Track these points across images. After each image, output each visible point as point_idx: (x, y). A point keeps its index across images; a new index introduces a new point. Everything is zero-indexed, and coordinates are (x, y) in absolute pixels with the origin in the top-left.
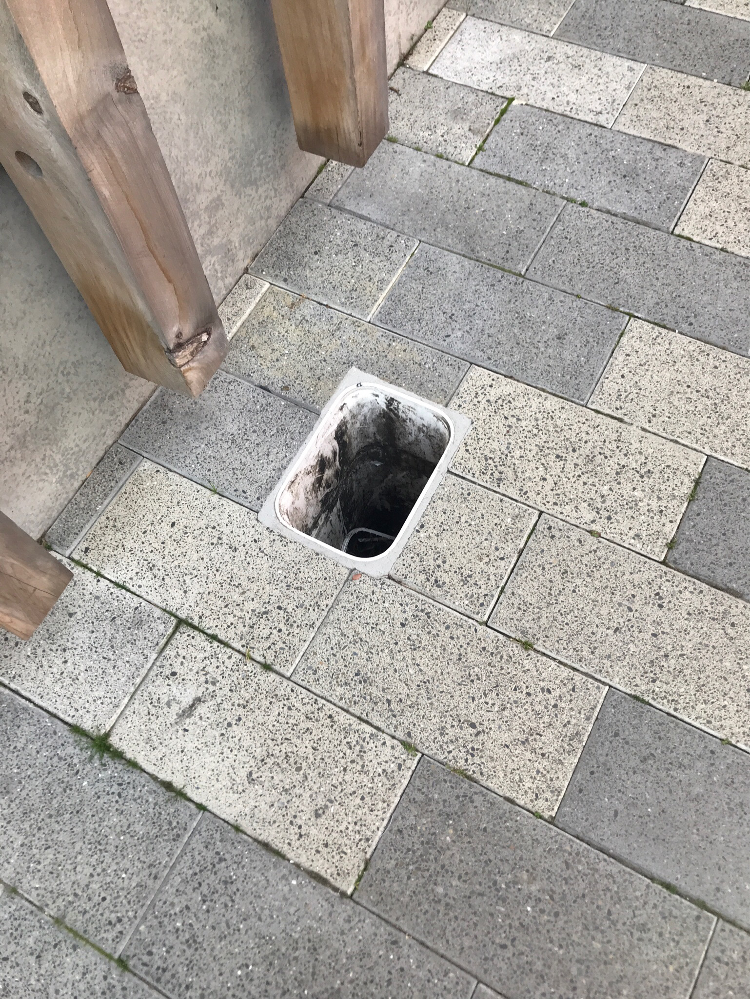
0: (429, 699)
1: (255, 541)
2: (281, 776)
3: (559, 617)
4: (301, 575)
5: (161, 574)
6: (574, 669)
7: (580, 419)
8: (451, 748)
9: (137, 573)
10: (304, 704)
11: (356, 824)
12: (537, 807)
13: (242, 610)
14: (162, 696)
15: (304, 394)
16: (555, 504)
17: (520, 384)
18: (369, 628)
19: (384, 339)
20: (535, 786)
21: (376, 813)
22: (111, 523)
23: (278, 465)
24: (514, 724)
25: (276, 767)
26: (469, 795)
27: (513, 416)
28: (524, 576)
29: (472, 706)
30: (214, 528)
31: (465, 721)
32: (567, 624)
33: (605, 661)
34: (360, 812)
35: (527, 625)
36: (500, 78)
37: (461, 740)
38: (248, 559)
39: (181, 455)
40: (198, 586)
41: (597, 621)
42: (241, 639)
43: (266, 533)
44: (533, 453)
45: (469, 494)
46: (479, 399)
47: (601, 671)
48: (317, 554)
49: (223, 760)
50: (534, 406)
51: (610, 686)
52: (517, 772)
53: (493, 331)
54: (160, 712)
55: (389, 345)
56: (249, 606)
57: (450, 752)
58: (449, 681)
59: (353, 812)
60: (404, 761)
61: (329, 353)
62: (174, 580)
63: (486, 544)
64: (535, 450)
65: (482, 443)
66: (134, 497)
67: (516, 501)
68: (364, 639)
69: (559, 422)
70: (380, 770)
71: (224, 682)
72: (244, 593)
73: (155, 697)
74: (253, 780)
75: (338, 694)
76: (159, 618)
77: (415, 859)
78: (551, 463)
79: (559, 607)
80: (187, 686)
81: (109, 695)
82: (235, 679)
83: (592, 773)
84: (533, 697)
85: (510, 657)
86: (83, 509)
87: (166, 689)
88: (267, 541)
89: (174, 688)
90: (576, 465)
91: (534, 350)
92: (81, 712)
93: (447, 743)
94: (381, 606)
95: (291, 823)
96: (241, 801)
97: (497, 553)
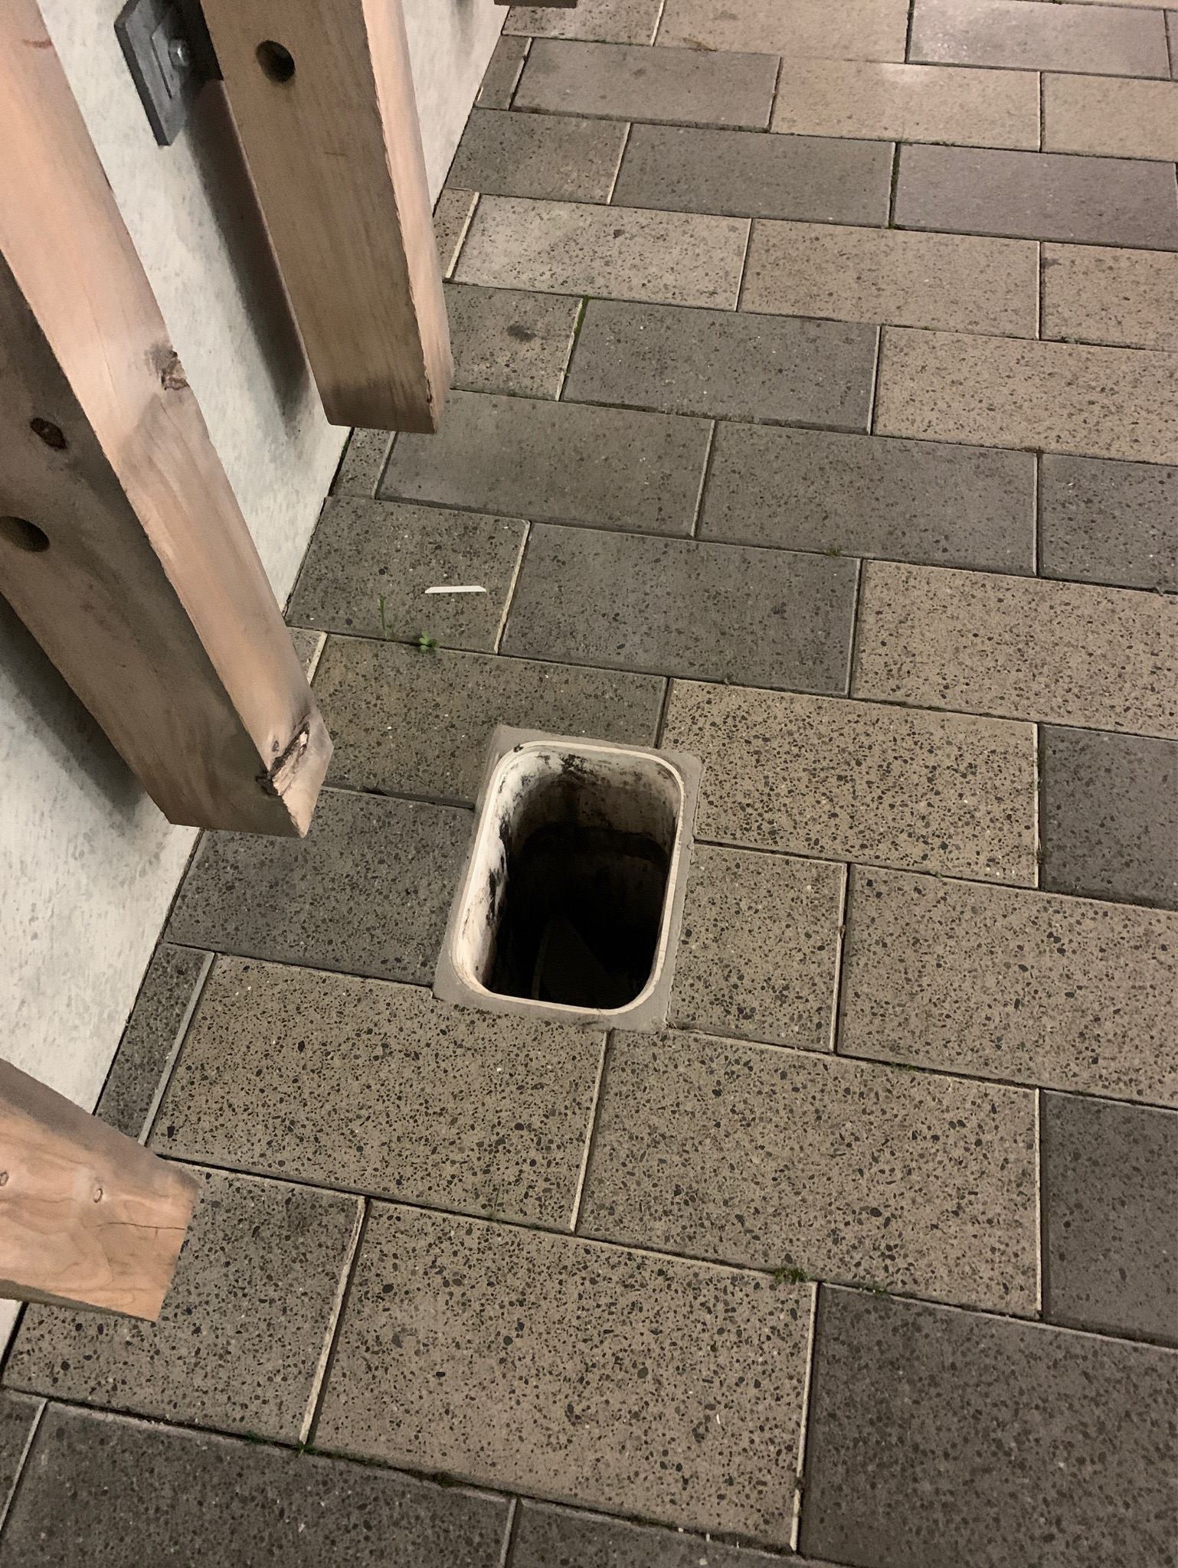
0: (798, 1194)
1: (444, 1032)
2: (619, 1395)
3: (934, 1009)
4: (534, 1064)
5: (308, 1132)
6: (982, 1079)
7: (850, 717)
8: (857, 1257)
9: (269, 1143)
10: (613, 1267)
11: (762, 1429)
12: (1012, 1304)
13: (461, 1150)
14: (381, 1332)
15: (439, 784)
16: (863, 846)
17: (748, 689)
18: (667, 1113)
19: (529, 673)
20: (997, 1273)
21: (786, 1399)
22: (198, 1075)
23: (436, 903)
24: (932, 1189)
25: (606, 1383)
26: (911, 1321)
27: (756, 737)
28: (862, 963)
29: (863, 1182)
30: (370, 1032)
31: (862, 1209)
32: (948, 1016)
33: (1019, 1054)
34: (761, 1407)
35: (894, 1036)
36: (559, 270)
37: (867, 1241)
38: (443, 1065)
39: (274, 933)
40: (377, 1133)
41: (987, 1000)
42: (477, 1196)
43: (456, 1014)
44: (805, 781)
45: (738, 866)
46: (700, 725)
47: (1019, 1070)
48: (548, 1024)
49: (518, 1403)
50: (780, 715)
51: (1041, 1088)
52: (964, 1260)
53: (680, 625)
54: (388, 1359)
55: (541, 680)
56: (471, 1139)
57: (858, 1264)
58: (816, 1158)
59: (752, 1411)
60: (797, 1302)
61: (455, 714)
62: (335, 1136)
63: (789, 933)
64: (805, 776)
65: (727, 786)
66: (222, 1021)
67: (807, 857)
68: (668, 1134)
69: (823, 729)
70: (767, 1330)
71: (473, 1273)
72: (454, 1121)
73: (370, 1338)
74: (578, 1417)
75: (659, 1233)
76: (331, 1206)
77: (871, 1453)
78: (834, 790)
79: (927, 995)
80: (417, 1301)
81: (290, 1361)
82: (489, 1263)
83: (1067, 1225)
84: (942, 1139)
85: (890, 1091)
86: (142, 1065)
87: (383, 1319)
88: (462, 1027)
89: (396, 1312)
90: (869, 783)
91: (749, 638)
92: (253, 1407)
93: (848, 1252)
94: (674, 1075)
95: (663, 1466)
96: (570, 1459)
97: (811, 942)
